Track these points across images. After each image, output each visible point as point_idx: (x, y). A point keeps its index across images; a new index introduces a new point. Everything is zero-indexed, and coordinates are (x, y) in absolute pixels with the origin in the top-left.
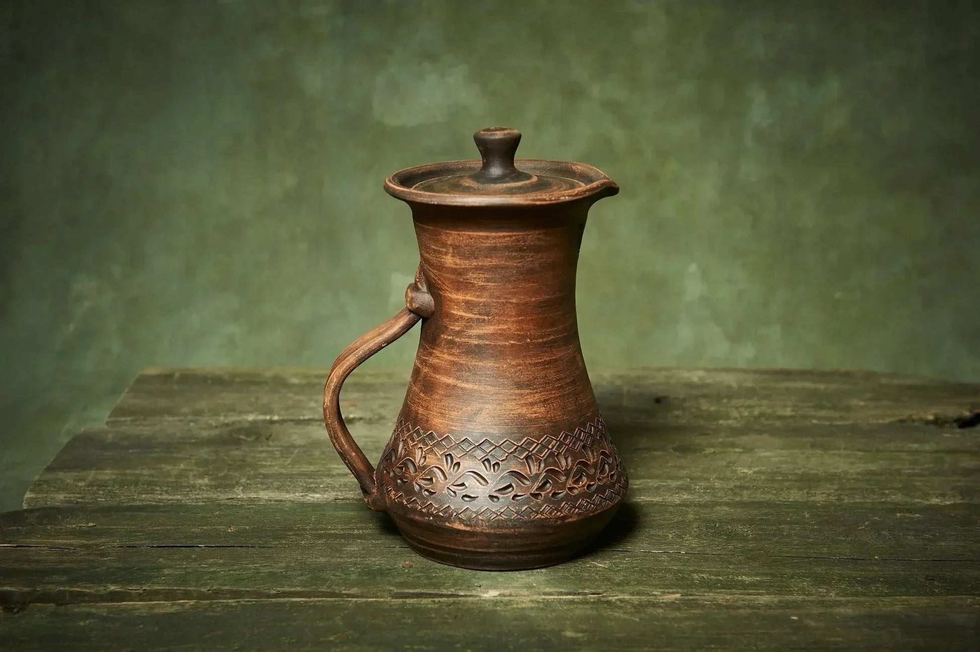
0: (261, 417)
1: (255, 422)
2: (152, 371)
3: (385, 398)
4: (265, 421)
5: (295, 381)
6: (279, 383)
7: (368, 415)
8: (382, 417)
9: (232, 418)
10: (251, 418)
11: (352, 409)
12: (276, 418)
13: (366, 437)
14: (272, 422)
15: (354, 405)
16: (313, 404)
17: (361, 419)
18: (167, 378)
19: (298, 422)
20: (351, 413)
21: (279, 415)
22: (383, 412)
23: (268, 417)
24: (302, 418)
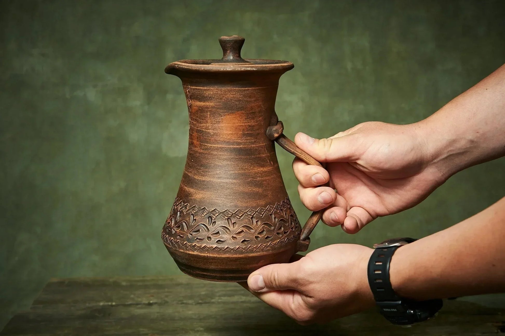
0: (106, 304)
1: (103, 306)
2: (55, 280)
3: (168, 292)
4: (109, 305)
5: (124, 284)
6: (116, 285)
7: (159, 301)
8: (166, 302)
9: (93, 304)
10: (101, 304)
11: (152, 298)
12: (114, 304)
13: (158, 313)
14: (112, 306)
15: (152, 296)
16: (132, 296)
17: (155, 303)
18: (61, 283)
19: (125, 305)
20: (151, 300)
21: (115, 302)
22: (166, 299)
23: (110, 303)
24: (127, 303)
